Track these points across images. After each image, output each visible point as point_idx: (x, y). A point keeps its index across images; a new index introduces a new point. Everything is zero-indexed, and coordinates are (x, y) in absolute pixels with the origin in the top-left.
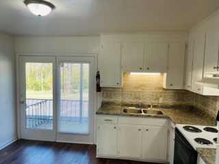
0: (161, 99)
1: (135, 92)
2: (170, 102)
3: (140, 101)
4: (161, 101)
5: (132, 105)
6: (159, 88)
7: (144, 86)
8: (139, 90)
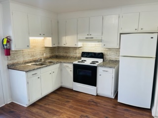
0: (45, 54)
1: (31, 52)
2: (48, 55)
3: (34, 58)
4: (45, 55)
5: (31, 62)
6: (43, 48)
7: (35, 47)
8: (33, 50)
